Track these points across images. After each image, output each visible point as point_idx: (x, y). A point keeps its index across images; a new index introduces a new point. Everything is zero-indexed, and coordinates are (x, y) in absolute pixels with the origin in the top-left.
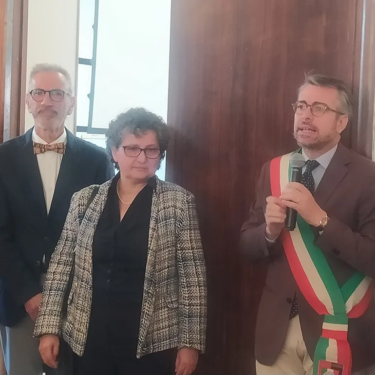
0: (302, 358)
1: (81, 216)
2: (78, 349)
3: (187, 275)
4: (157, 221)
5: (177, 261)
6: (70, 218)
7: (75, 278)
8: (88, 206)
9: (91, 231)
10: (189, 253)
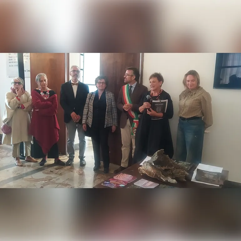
0: (130, 127)
1: (90, 99)
2: (90, 126)
3: (113, 111)
4: (108, 100)
5: (112, 108)
6: (87, 99)
7: (89, 112)
8: (91, 96)
9: (92, 102)
10: (113, 106)
